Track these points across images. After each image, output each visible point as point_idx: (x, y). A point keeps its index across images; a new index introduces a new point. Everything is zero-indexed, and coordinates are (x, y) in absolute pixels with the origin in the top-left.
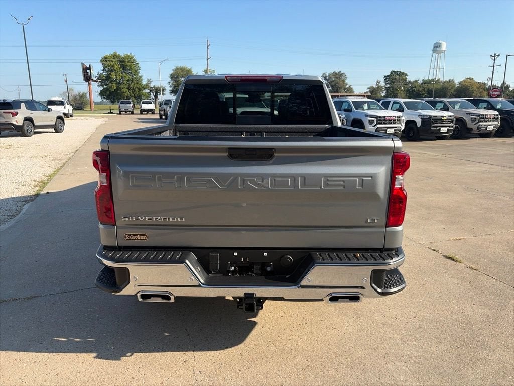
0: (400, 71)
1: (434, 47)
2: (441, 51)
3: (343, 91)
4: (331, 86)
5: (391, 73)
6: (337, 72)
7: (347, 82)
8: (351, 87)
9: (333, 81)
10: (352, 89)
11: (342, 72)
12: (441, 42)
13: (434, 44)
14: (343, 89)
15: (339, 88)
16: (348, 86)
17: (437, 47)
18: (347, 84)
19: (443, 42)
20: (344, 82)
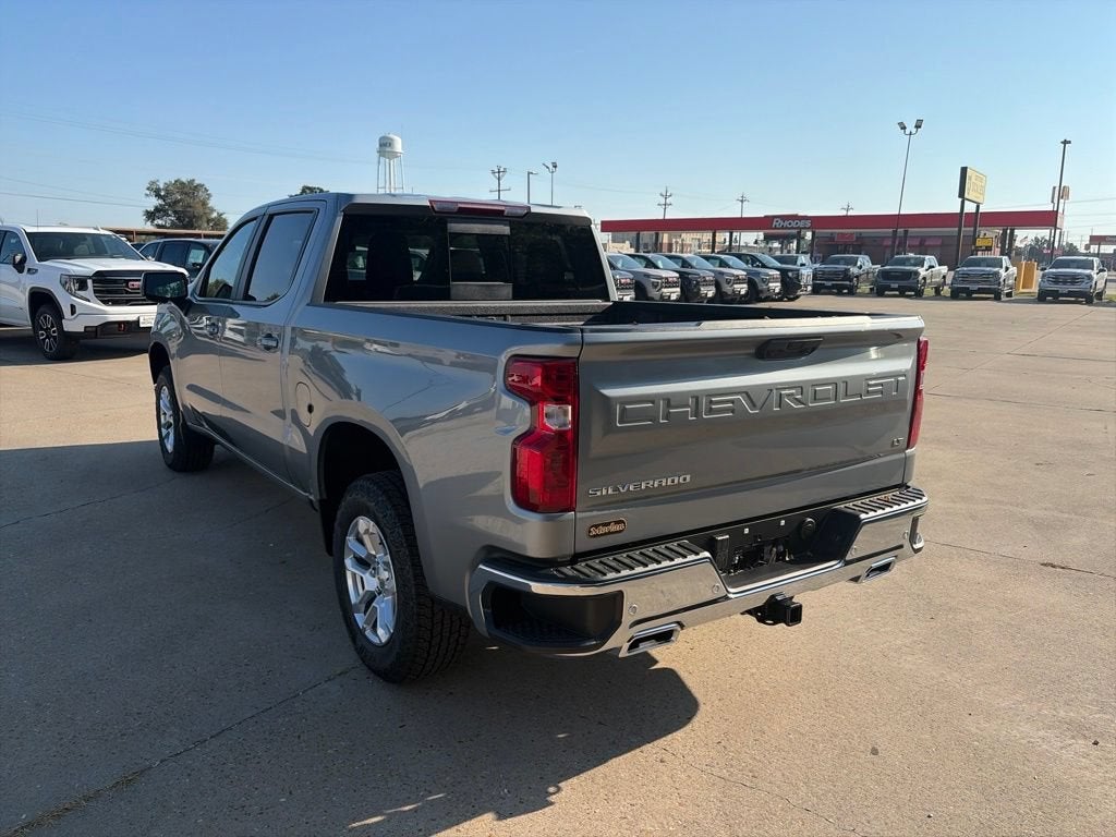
0: (321, 187)
1: (381, 145)
2: (395, 155)
3: (206, 225)
4: (175, 212)
5: (303, 191)
6: (184, 180)
7: (211, 203)
8: (223, 216)
9: (176, 202)
10: (225, 220)
11: (197, 182)
12: (391, 136)
13: (380, 139)
14: (205, 219)
15: (195, 216)
16: (215, 215)
17: (385, 145)
18: (212, 210)
19: (396, 138)
20: (204, 204)
